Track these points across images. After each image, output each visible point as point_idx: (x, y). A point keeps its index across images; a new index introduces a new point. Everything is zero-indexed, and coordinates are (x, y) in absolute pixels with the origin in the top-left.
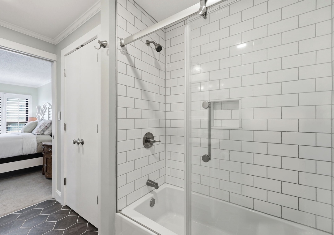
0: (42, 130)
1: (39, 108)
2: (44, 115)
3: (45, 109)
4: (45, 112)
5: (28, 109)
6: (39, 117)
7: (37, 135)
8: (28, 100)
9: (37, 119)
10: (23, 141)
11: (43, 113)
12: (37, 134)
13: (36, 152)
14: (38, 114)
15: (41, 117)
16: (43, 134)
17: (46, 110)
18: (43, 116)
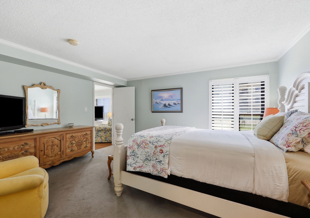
0: (299, 139)
1: (283, 90)
2: (295, 102)
3: (297, 89)
4: (297, 96)
5: (264, 95)
6: (283, 106)
7: (287, 151)
8: (264, 82)
9: (278, 111)
10: (255, 161)
11: (293, 98)
12: (285, 149)
13: (284, 199)
14: (280, 102)
15: (287, 107)
16: (302, 151)
17: (300, 92)
18: (293, 105)
